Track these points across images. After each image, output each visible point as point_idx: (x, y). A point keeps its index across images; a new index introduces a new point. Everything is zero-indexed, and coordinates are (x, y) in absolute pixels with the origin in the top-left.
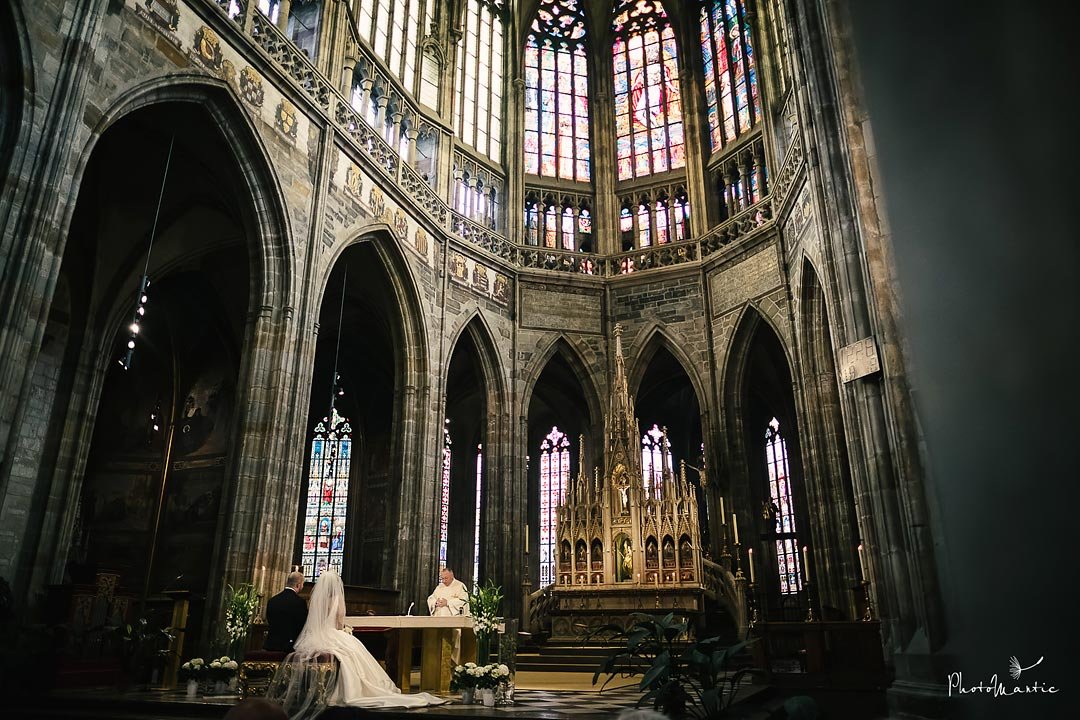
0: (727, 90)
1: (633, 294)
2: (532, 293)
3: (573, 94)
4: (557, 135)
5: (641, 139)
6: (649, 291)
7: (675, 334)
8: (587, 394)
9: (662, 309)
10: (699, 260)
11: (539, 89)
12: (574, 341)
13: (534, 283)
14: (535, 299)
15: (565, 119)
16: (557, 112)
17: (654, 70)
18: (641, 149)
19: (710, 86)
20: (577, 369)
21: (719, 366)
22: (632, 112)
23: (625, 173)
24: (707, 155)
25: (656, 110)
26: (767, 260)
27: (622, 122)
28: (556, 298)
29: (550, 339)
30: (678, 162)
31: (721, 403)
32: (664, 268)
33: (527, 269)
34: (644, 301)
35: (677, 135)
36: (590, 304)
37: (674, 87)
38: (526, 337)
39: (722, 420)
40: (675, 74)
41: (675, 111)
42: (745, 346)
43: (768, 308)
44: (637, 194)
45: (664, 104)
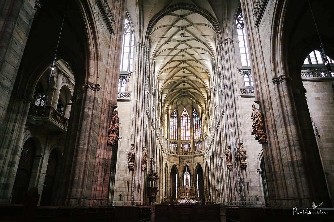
0: (197, 131)
1: (183, 158)
2: (171, 157)
3: (175, 126)
4: (173, 132)
5: (184, 134)
6: (185, 158)
7: (189, 164)
8: (177, 171)
9: (187, 161)
10: (192, 155)
11: (171, 125)
12: (176, 164)
13: (171, 156)
14: (171, 158)
15: (174, 130)
16: (173, 129)
17: (186, 124)
18: (184, 136)
19: (195, 129)
20: (176, 168)
21: (194, 170)
22: (183, 130)
23: (182, 139)
24: (194, 140)
25: (187, 130)
26: (201, 158)
27: (182, 131)
28: (174, 158)
29: (173, 164)
30: (189, 139)
31: (194, 175)
32: (188, 155)
33: (171, 154)
34: (185, 159)
35: (189, 135)
36: (177, 159)
37: (189, 127)
38: (171, 164)
39: (194, 177)
40: (189, 125)
41: (189, 131)
42: (197, 168)
43: (201, 164)
44: (184, 142)
45: (188, 129)
